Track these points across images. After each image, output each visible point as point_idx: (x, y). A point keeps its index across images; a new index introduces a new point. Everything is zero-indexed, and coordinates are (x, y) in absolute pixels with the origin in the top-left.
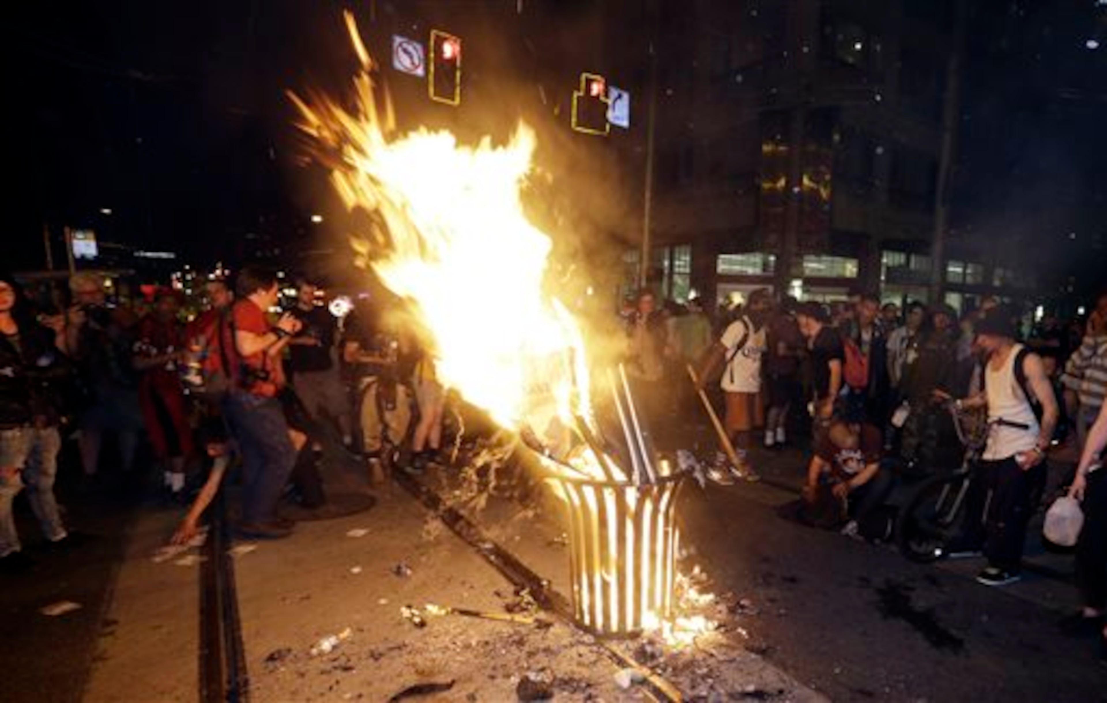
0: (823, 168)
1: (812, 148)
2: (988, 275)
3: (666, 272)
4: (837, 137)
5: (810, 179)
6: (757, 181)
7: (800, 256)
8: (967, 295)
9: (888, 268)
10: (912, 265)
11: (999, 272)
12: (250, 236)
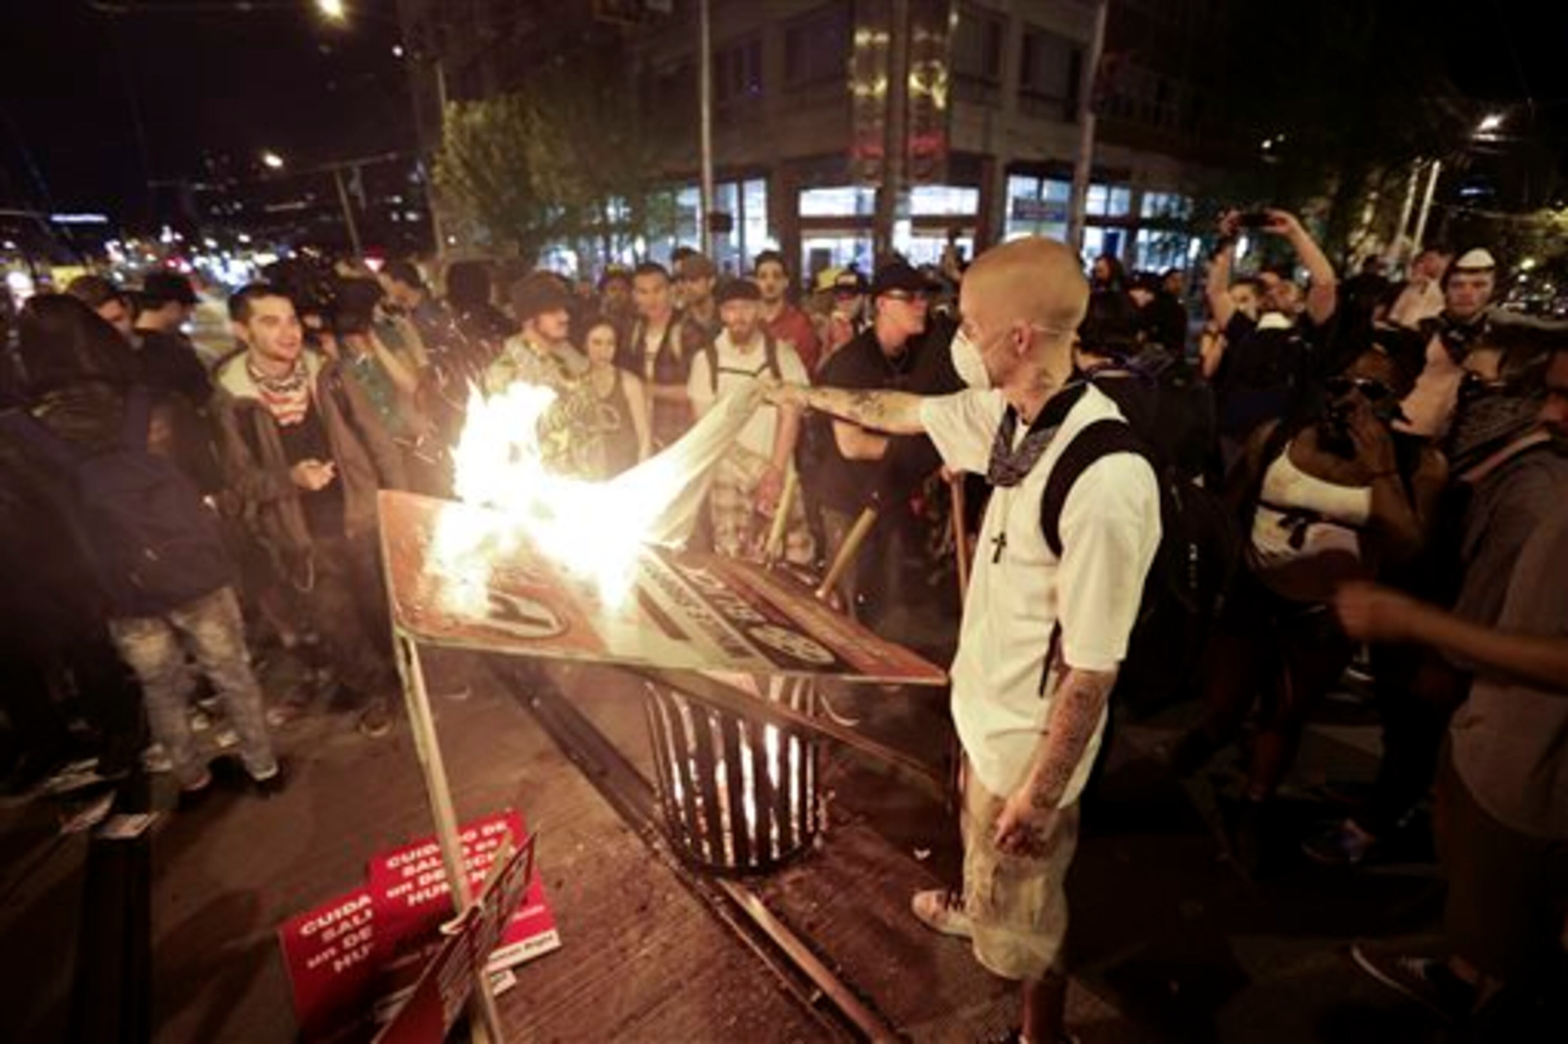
0: (936, 64)
1: (920, 35)
2: (1136, 203)
3: (735, 215)
4: (954, 19)
5: (921, 80)
6: (851, 85)
7: (906, 189)
8: (1110, 230)
9: (1017, 201)
10: (1046, 193)
11: (1148, 198)
12: (200, 187)
